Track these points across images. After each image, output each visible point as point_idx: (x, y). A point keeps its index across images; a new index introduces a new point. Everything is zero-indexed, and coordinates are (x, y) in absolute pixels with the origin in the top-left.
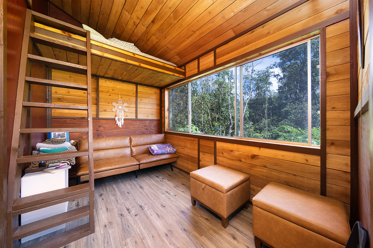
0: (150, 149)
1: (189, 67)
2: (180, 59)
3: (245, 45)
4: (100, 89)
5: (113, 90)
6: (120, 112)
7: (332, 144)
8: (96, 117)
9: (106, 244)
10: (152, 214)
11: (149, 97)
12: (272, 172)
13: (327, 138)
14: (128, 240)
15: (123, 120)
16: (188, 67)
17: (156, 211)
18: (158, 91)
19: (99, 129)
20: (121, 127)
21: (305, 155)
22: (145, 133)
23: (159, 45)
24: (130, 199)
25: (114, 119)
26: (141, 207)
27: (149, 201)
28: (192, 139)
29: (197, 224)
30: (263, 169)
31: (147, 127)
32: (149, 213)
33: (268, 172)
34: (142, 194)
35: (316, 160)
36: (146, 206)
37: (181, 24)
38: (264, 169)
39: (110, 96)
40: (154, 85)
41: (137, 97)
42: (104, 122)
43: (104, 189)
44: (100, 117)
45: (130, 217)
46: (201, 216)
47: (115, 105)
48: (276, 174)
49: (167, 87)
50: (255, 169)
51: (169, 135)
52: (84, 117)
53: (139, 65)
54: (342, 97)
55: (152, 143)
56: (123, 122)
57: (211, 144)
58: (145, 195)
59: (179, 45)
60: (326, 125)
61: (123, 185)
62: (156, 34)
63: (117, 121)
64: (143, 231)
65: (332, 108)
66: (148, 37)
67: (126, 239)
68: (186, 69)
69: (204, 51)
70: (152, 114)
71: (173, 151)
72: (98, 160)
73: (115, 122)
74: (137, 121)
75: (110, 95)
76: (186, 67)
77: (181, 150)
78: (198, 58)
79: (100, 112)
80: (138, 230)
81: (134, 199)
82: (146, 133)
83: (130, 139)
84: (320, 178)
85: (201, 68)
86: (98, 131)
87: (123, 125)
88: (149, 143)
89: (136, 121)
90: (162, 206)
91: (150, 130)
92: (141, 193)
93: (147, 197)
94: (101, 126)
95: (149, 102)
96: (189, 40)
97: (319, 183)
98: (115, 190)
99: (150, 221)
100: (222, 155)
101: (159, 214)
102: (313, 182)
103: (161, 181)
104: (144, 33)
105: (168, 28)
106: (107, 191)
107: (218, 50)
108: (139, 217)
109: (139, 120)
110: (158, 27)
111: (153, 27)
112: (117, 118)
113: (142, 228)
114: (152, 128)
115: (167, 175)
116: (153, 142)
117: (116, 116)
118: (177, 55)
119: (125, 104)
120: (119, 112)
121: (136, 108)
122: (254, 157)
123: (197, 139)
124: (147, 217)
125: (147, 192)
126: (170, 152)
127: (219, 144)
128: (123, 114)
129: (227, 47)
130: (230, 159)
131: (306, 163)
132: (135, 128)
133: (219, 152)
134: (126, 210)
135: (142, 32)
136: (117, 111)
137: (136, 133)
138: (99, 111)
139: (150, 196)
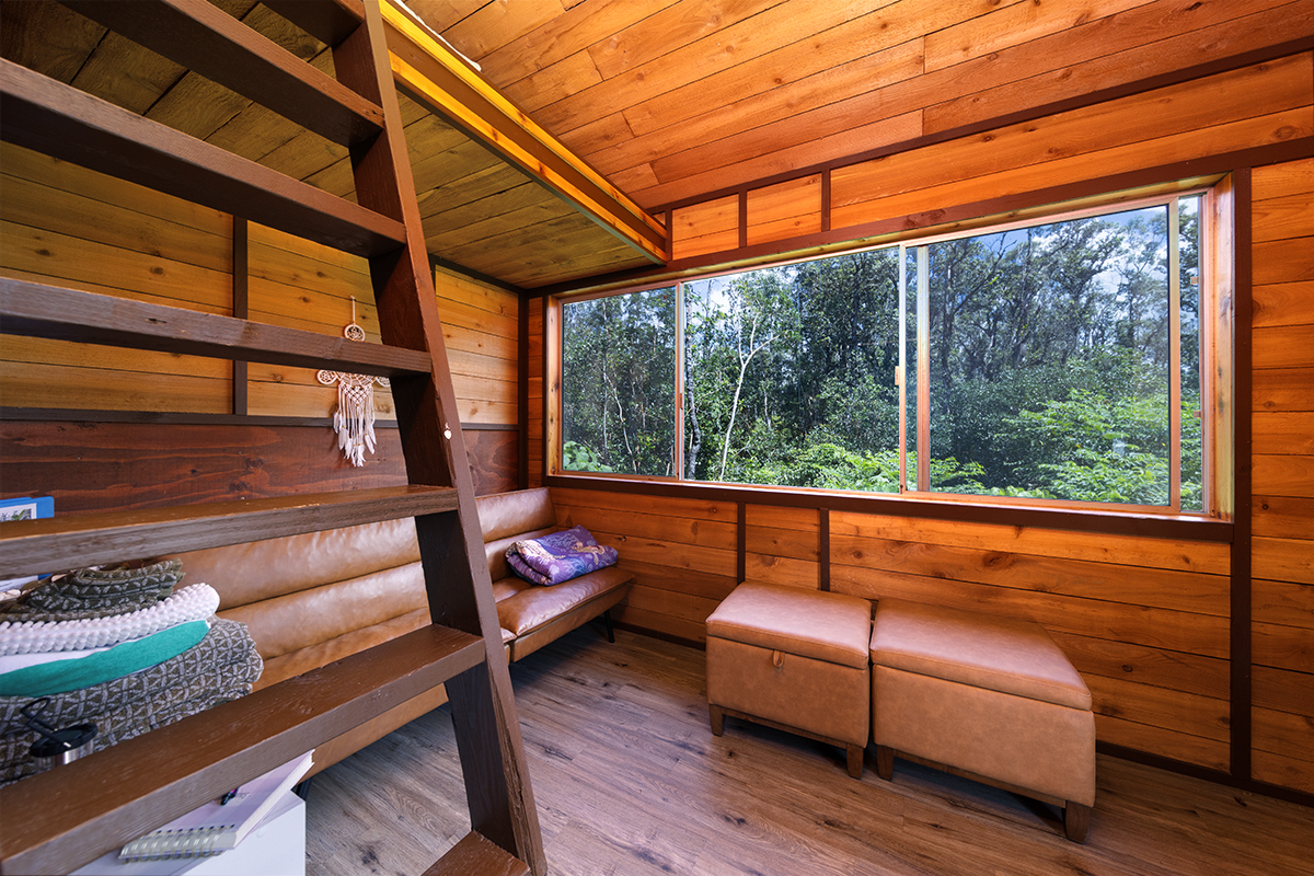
0: (513, 560)
1: (691, 221)
2: (655, 182)
3: (962, 176)
4: (252, 262)
5: (320, 274)
6: (358, 388)
7: (1265, 507)
8: (225, 412)
11: (477, 325)
12: (1065, 605)
13: (1254, 492)
15: (370, 427)
16: (687, 221)
18: (512, 303)
19: (243, 479)
20: (362, 464)
21: (1181, 542)
23: (588, 105)
25: (328, 426)
26: (644, 856)
27: (651, 811)
28: (704, 504)
29: (929, 861)
30: (1031, 597)
33: (1051, 604)
34: (586, 784)
35: (1216, 558)
36: (663, 842)
37: (746, 40)
38: (1037, 597)
39: (304, 304)
40: (504, 277)
42: (273, 437)
43: (360, 813)
44: (250, 412)
46: (910, 821)
48: (1080, 610)
49: (559, 289)
50: (1002, 600)
51: (572, 492)
52: (154, 413)
53: (537, 168)
54: (1294, 374)
55: (514, 532)
56: (371, 437)
57: (808, 522)
58: (609, 788)
59: (686, 125)
60: (1251, 454)
61: (442, 760)
62: (600, 50)
63: (344, 433)
65: (1264, 405)
66: (552, 52)
68: (675, 229)
69: (774, 171)
70: (490, 403)
71: (609, 558)
72: (277, 652)
73: (330, 438)
75: (305, 300)
76: (675, 220)
77: (641, 552)
78: (742, 191)
79: (250, 385)
84: (1229, 610)
85: (754, 235)
86: (238, 487)
87: (373, 451)
88: (503, 534)
90: (728, 820)
91: (483, 472)
92: (575, 779)
93: (624, 795)
94: (254, 464)
95: (479, 350)
96: (741, 113)
97: (1225, 625)
98: (429, 801)
100: (858, 561)
102: (1205, 623)
103: (607, 697)
104: (542, 30)
105: (680, 37)
106: (381, 820)
107: (837, 177)
110: (629, 20)
111: (603, 12)
112: (340, 419)
114: (490, 461)
115: (609, 666)
116: (515, 528)
117: (335, 407)
118: (652, 164)
120: (349, 387)
122: (994, 560)
123: (734, 507)
125: (602, 770)
126: (601, 565)
127: (840, 523)
128: (371, 400)
129: (878, 171)
130: (892, 574)
131: (1185, 567)
133: (839, 550)
135: (533, 22)
136: (343, 383)
138: (245, 380)
139: (632, 785)
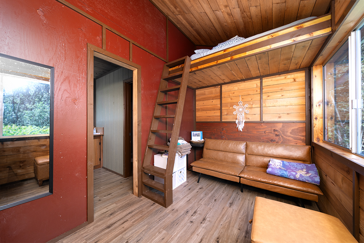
5: (234, 93)
6: (241, 115)
8: (219, 121)
9: (158, 220)
10: (200, 234)
11: (282, 89)
14: (164, 232)
15: (243, 123)
17: (206, 237)
18: (301, 75)
19: (222, 132)
20: (241, 131)
22: (275, 141)
24: (209, 206)
26: (204, 219)
27: (217, 222)
31: (279, 132)
32: (199, 232)
34: (222, 210)
36: (208, 223)
41: (261, 93)
42: (226, 125)
44: (223, 121)
45: (188, 219)
47: (236, 108)
56: (243, 125)
58: (223, 213)
63: (238, 125)
64: (176, 238)
66: (248, 15)
67: (164, 230)
70: (288, 114)
73: (235, 125)
74: (263, 124)
75: (231, 99)
79: (223, 116)
80: (176, 233)
81: (210, 209)
82: (277, 140)
83: (246, 145)
87: (243, 128)
89: (260, 124)
91: (284, 137)
92: (223, 208)
93: (220, 217)
94: (224, 129)
95: (282, 97)
99: (189, 238)
101: (202, 242)
104: (242, 15)
108: (191, 225)
109: (264, 122)
112: (237, 121)
113: (178, 235)
117: (236, 119)
119: (246, 106)
120: (239, 114)
121: (261, 107)
124: (194, 232)
125: (228, 213)
128: (244, 116)
132: (259, 133)
134: (194, 211)
137: (261, 139)
139: (225, 218)
